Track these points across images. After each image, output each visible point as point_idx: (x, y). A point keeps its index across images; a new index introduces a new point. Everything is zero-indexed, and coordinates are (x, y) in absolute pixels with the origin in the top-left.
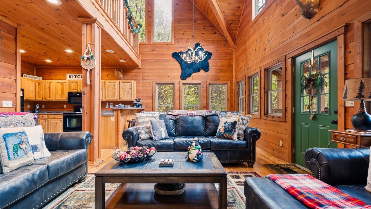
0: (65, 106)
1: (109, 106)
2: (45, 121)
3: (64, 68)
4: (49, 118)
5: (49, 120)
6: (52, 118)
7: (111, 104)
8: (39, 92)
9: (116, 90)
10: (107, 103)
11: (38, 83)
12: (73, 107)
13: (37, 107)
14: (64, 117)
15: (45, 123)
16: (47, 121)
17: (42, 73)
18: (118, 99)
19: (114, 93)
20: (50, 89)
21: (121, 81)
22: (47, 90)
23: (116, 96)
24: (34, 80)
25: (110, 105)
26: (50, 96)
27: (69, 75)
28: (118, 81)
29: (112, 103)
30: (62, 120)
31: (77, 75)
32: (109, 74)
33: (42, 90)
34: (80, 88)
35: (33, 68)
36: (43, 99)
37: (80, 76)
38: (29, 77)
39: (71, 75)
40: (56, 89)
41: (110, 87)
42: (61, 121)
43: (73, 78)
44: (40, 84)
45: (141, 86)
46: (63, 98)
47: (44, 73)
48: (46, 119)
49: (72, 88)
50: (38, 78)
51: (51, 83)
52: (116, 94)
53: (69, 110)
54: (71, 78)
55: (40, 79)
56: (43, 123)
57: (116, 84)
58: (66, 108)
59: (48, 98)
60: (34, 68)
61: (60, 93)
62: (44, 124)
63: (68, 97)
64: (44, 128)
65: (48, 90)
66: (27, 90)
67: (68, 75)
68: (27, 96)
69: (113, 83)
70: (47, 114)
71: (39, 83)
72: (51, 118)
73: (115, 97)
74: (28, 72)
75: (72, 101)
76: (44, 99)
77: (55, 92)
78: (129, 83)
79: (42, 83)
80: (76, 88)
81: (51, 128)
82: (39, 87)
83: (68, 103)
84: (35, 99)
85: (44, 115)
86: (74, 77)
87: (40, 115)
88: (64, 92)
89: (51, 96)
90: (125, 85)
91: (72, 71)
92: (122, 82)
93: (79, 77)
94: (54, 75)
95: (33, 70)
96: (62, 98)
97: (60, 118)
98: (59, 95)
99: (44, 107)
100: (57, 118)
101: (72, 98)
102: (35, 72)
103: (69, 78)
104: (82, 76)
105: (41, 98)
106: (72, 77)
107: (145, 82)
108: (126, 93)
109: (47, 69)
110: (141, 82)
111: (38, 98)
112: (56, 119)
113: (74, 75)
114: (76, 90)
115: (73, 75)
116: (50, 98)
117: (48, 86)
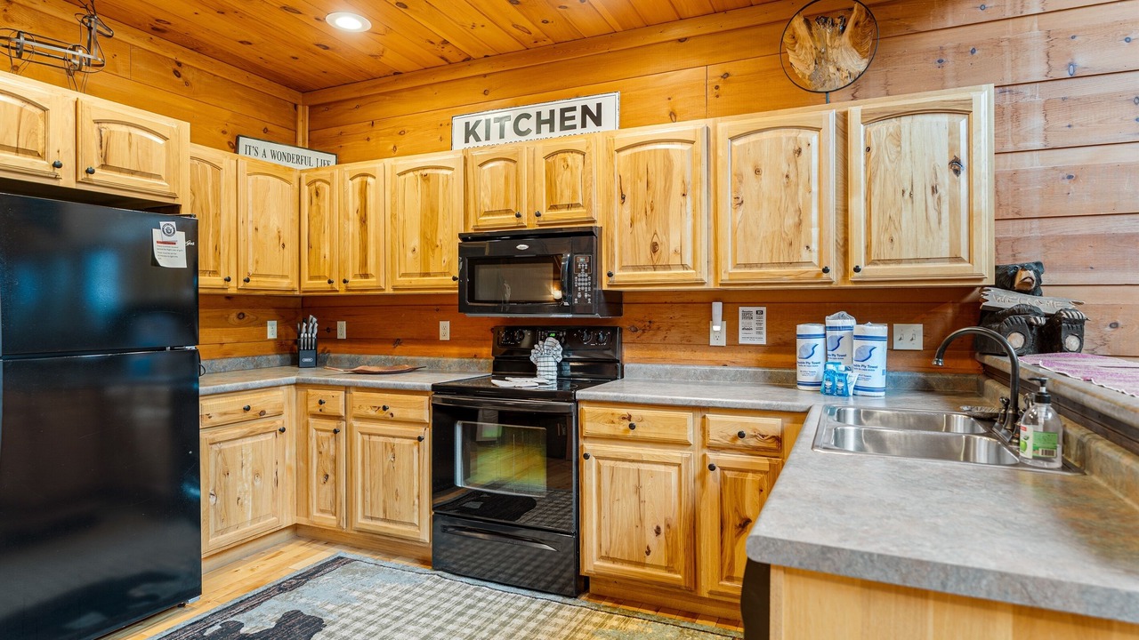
0: (445, 329)
1: (732, 332)
2: (336, 432)
3: (437, 80)
4: (356, 412)
5: (356, 424)
6: (372, 413)
7: (747, 316)
8: (313, 243)
9: (815, 188)
10: (717, 308)
11: (309, 185)
12: (490, 335)
13: (310, 330)
14: (436, 409)
15: (332, 446)
16: (342, 434)
17: (335, 131)
18: (835, 277)
19: (790, 221)
20: (363, 221)
21: (855, 111)
22: (353, 226)
23: (814, 247)
24: (290, 169)
25: (742, 323)
26: (364, 263)
27: (467, 124)
28: (827, 115)
29: (753, 309)
30: (427, 433)
31: (514, 113)
32: (726, 75)
33: (327, 231)
34: (532, 202)
35: (296, 107)
36: (330, 282)
37: (528, 116)
38: (268, 154)
39: (477, 123)
40: (393, 216)
41: (757, 171)
42: (420, 439)
43: (488, 138)
44: (317, 194)
45: (1038, 144)
46: (435, 275)
47: (341, 129)
48: (338, 418)
49: (486, 201)
50: (313, 162)
51: (370, 180)
52: (815, 232)
53: (466, 350)
54: (478, 139)
55: (323, 162)
56: (326, 445)
57: (813, 137)
58: (452, 342)
59: (355, 276)
60: (300, 108)
61: (415, 242)
62: (332, 452)
63: (461, 273)
64: (331, 478)
65: (357, 224)
66: (251, 229)
67: (459, 125)
68: (251, 270)
69: (784, 134)
70: (346, 388)
71: (313, 187)
72: (362, 412)
73: (805, 256)
74: (270, 127)
75: (483, 293)
76: (336, 286)
77: (388, 238)
78: (945, 118)
79: (327, 186)
80: (507, 201)
81: (368, 485)
82: (314, 208)
83: (463, 308)
84: (296, 286)
85: (330, 393)
86: (495, 128)
87: (311, 391)
88: (440, 236)
89: (371, 269)
90: (897, 138)
91: (486, 93)
92: (870, 119)
93: (523, 125)
94: (390, 134)
95: (296, 116)
96: (427, 274)
97: (412, 414)
98: (410, 254)
99: (342, 329)
100: (397, 413)
101: (483, 272)
102: (304, 127)
103: (467, 141)
104: (539, 114)
105: (325, 277)
106: (481, 131)
107: (1086, 102)
108: (906, 216)
109: (355, 104)
110: (1039, 100)
111: (311, 278)
112: (392, 420)
113: (492, 116)
114: (508, 211)
115: (488, 121)
116: (366, 276)
117: (353, 203)
